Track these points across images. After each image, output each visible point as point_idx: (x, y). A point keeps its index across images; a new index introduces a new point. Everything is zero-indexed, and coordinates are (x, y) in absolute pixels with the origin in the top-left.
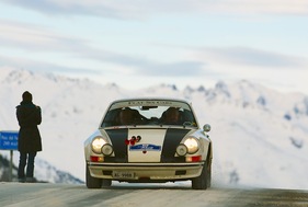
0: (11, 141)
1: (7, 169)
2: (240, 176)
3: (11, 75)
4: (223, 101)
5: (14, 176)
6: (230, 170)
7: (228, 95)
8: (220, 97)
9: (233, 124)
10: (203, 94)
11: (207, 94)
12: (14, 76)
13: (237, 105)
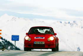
0: (15, 38)
1: (12, 46)
2: (81, 49)
3: (13, 18)
4: (75, 27)
5: (14, 48)
6: (78, 47)
7: (77, 25)
8: (75, 25)
9: (78, 33)
10: (69, 24)
11: (71, 24)
12: (14, 19)
13: (80, 27)
